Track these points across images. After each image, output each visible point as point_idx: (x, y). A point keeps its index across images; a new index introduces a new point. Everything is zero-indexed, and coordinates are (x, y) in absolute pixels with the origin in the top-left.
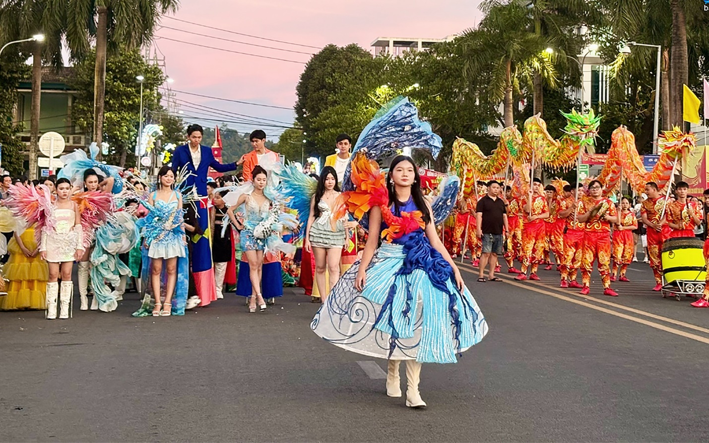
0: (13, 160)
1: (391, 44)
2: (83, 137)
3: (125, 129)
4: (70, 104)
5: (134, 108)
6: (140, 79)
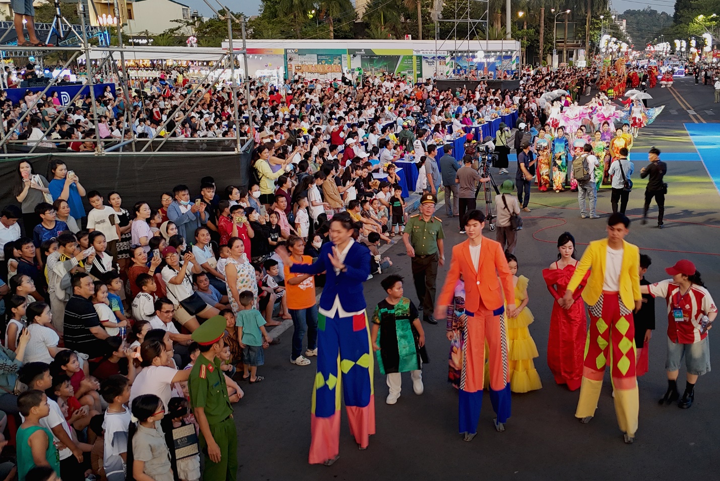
2: (580, 41)
4: (574, 27)
6: (602, 17)
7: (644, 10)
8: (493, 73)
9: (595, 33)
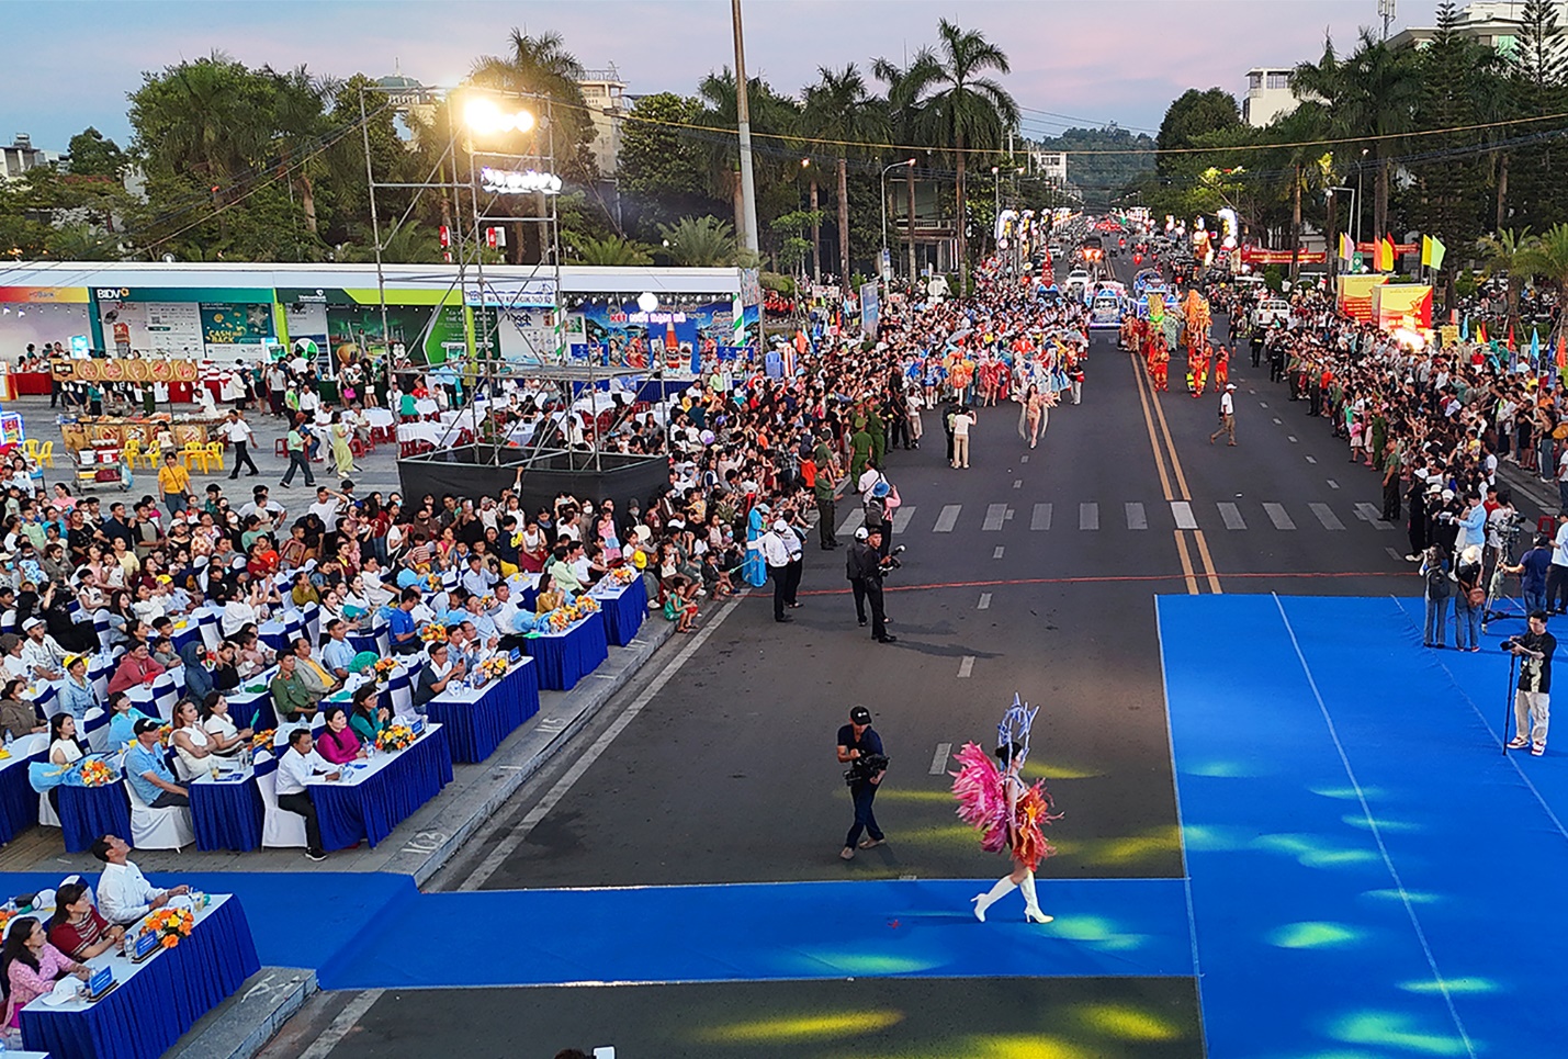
0: (893, 246)
1: (1265, 74)
2: (949, 222)
3: (984, 216)
4: (936, 190)
5: (992, 195)
6: (995, 170)
7: (1103, 130)
8: (690, 347)
9: (982, 206)
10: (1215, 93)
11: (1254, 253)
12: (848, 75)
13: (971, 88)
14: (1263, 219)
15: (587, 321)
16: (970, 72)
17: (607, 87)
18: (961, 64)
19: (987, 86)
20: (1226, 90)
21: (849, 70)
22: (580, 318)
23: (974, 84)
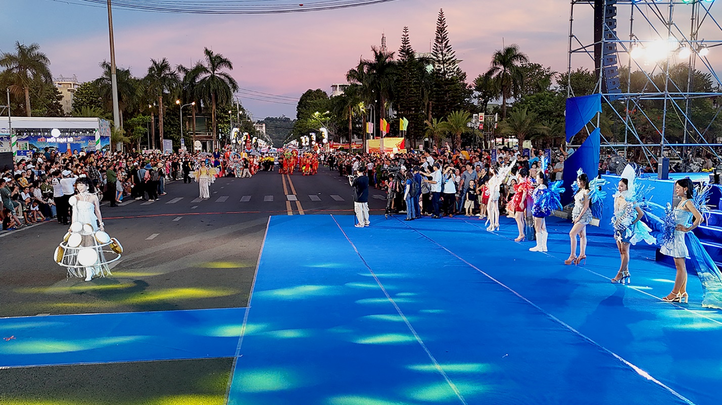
1: (338, 86)
3: (226, 130)
4: (206, 120)
6: (230, 112)
9: (225, 126)
10: (318, 91)
11: (335, 145)
12: (163, 63)
13: (218, 75)
14: (338, 132)
15: (30, 145)
16: (217, 69)
17: (72, 85)
18: (213, 65)
19: (224, 75)
20: (323, 90)
21: (164, 61)
22: (26, 143)
23: (219, 74)
